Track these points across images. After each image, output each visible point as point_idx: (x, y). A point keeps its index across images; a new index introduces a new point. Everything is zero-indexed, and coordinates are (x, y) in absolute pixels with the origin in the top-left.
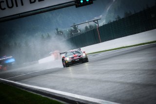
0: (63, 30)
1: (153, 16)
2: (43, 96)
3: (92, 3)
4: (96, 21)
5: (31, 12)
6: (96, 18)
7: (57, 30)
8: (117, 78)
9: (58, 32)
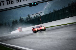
0: (23, 17)
1: (67, 11)
2: (13, 49)
3: (37, 5)
4: (39, 14)
5: (8, 9)
6: (39, 12)
7: (20, 17)
8: (49, 41)
9: (21, 18)
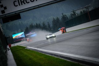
0: (66, 14)
4: (87, 8)
9: (63, 16)
